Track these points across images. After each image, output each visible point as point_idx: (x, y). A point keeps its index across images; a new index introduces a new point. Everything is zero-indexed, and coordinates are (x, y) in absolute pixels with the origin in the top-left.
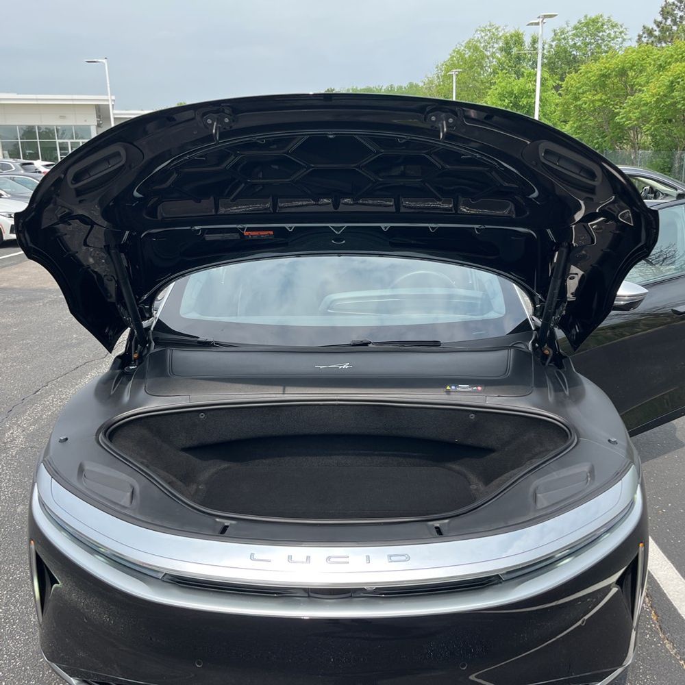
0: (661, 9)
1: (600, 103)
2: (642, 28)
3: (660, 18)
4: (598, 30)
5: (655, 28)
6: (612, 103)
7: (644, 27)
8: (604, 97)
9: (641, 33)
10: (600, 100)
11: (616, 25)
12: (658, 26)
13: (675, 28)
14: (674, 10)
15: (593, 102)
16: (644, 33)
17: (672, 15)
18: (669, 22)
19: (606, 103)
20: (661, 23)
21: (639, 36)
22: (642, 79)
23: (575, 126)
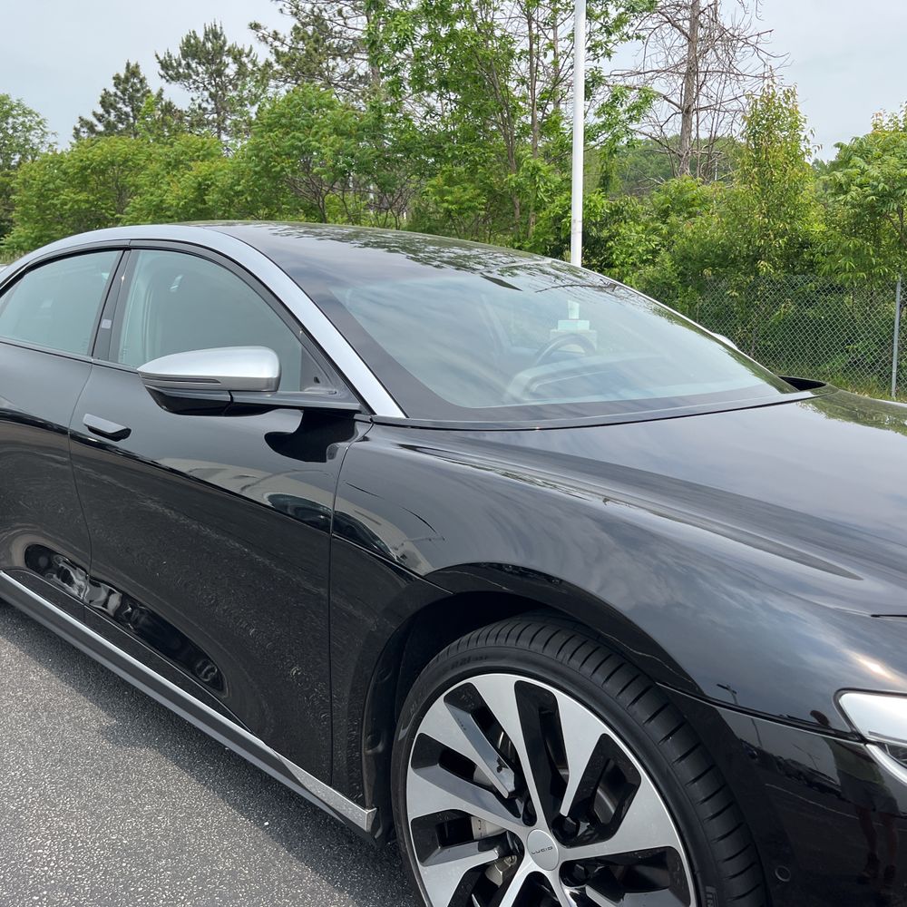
0: (100, 99)
1: (87, 206)
2: (79, 120)
3: (100, 111)
4: (7, 115)
5: (95, 121)
6: (104, 206)
7: (81, 119)
8: (91, 198)
9: (78, 126)
10: (87, 201)
11: (30, 113)
12: (99, 120)
13: (120, 126)
14: (118, 103)
15: (77, 202)
16: (82, 126)
17: (115, 108)
18: (112, 118)
19: (96, 206)
20: (102, 116)
21: (75, 129)
22: (142, 179)
23: (33, 236)
